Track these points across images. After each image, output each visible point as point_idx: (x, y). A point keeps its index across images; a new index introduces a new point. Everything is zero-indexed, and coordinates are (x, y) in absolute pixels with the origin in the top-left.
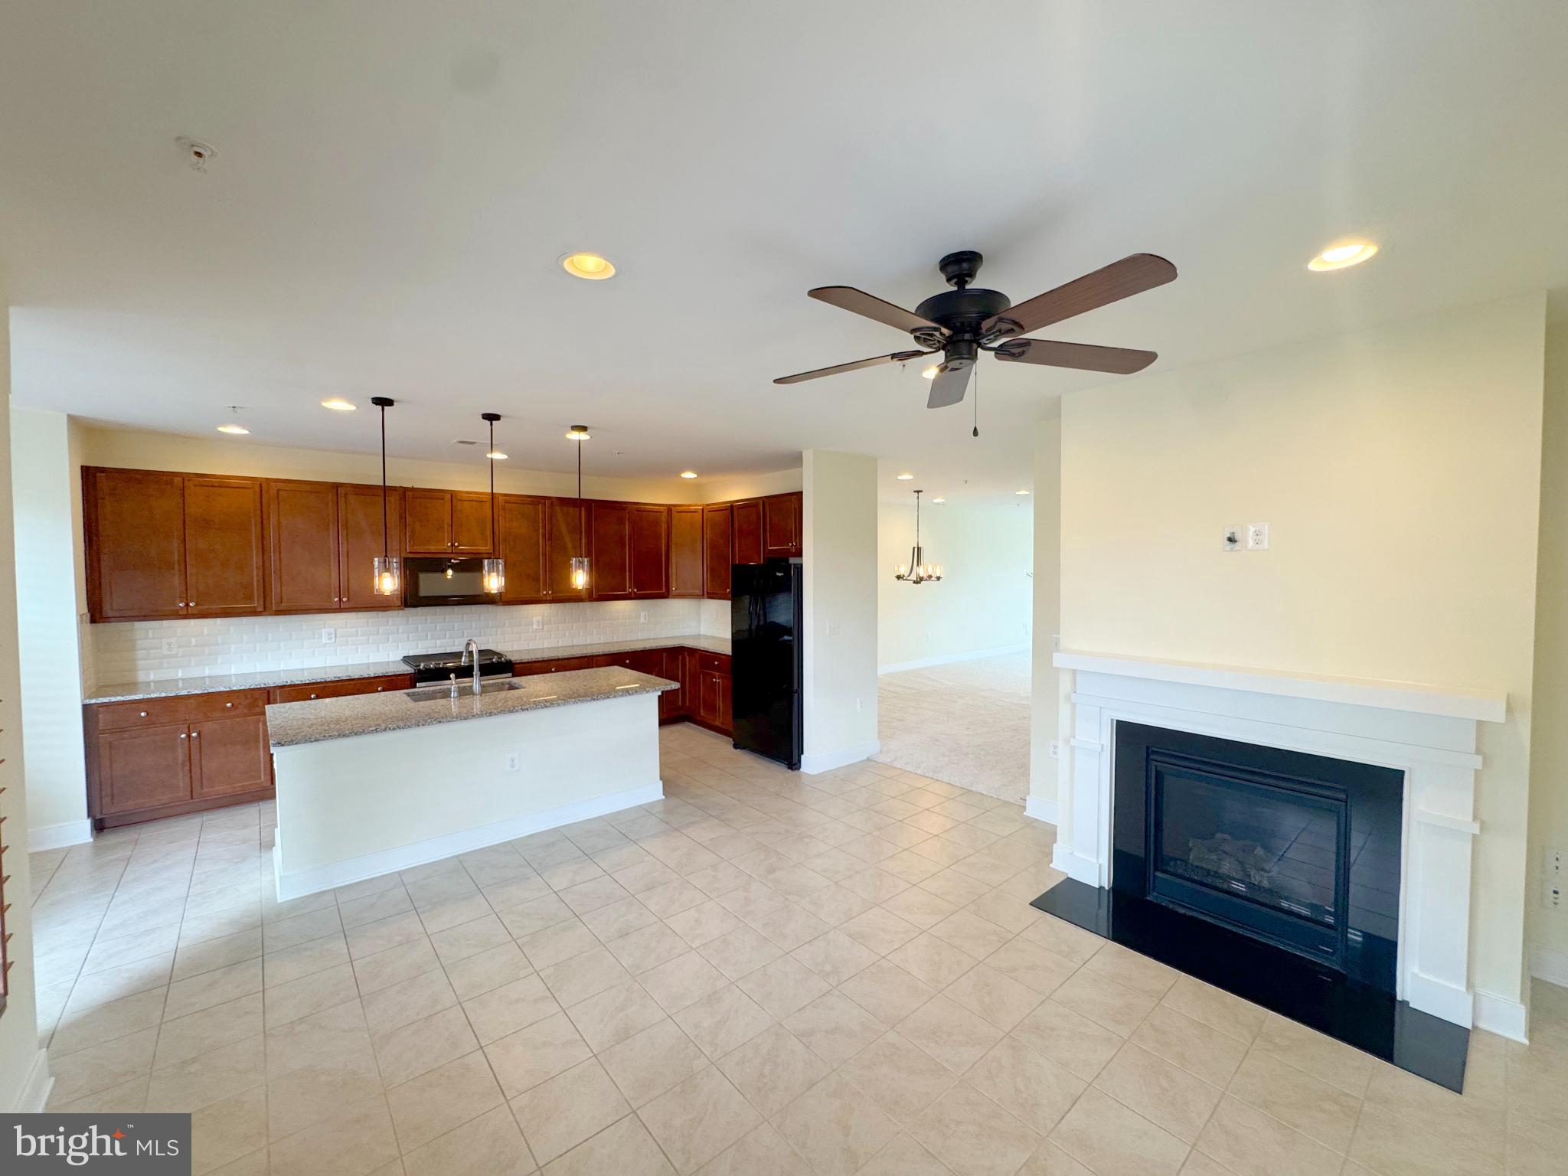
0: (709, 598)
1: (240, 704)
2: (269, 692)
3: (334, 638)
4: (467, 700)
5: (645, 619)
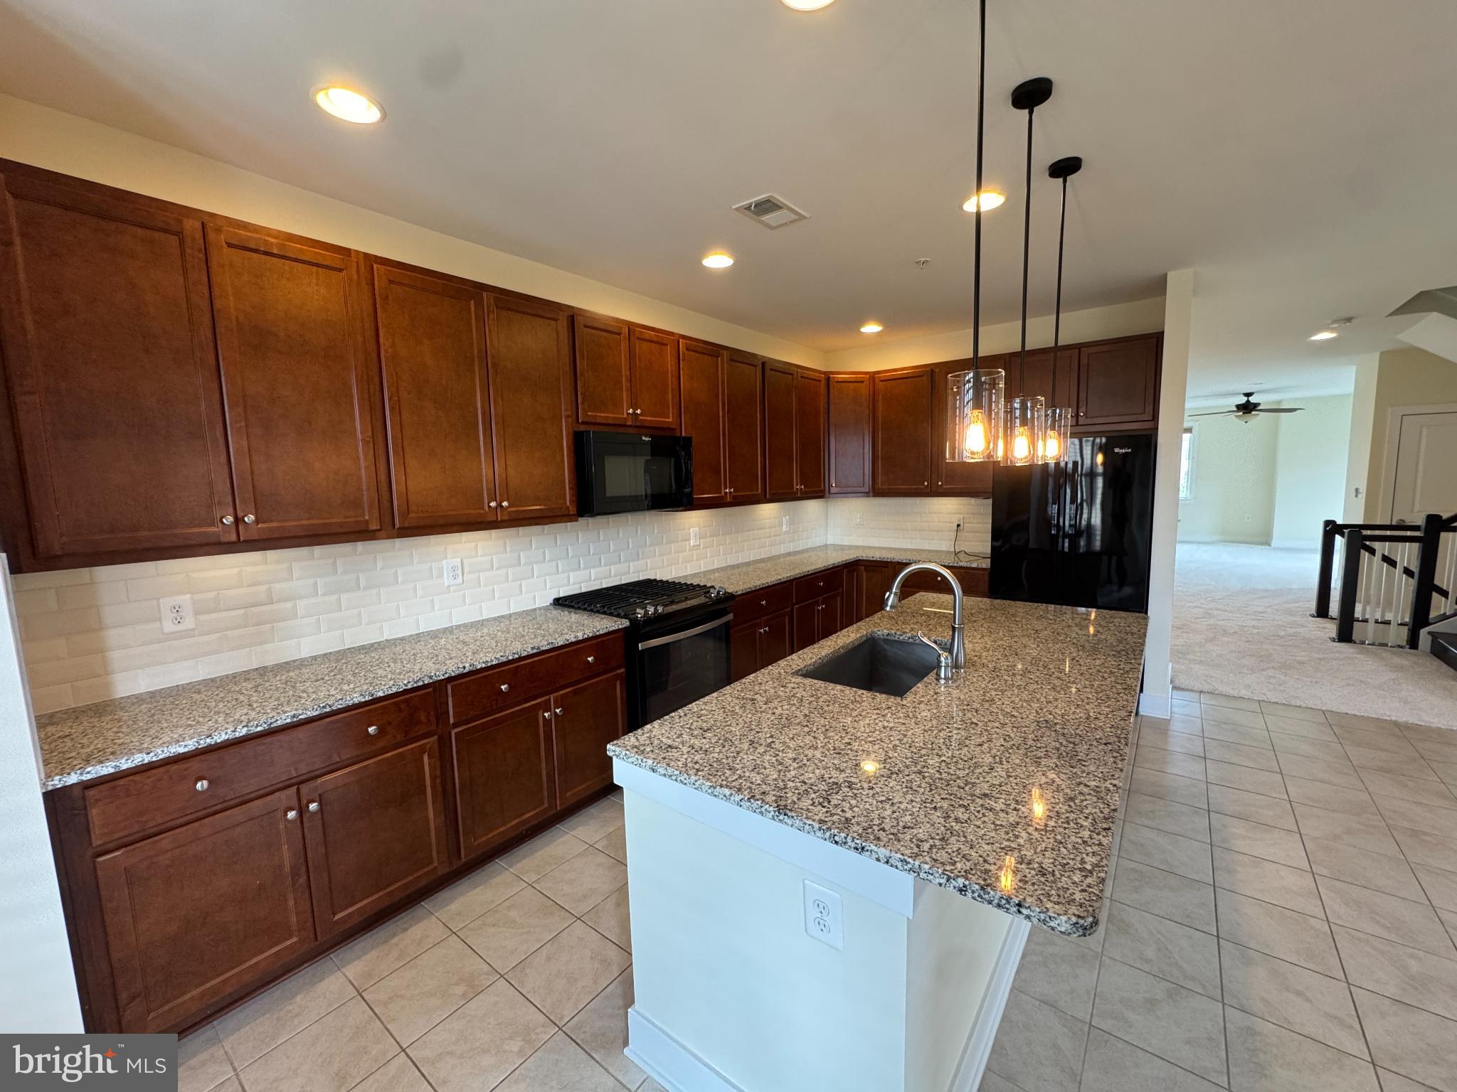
1: (390, 723)
3: (461, 577)
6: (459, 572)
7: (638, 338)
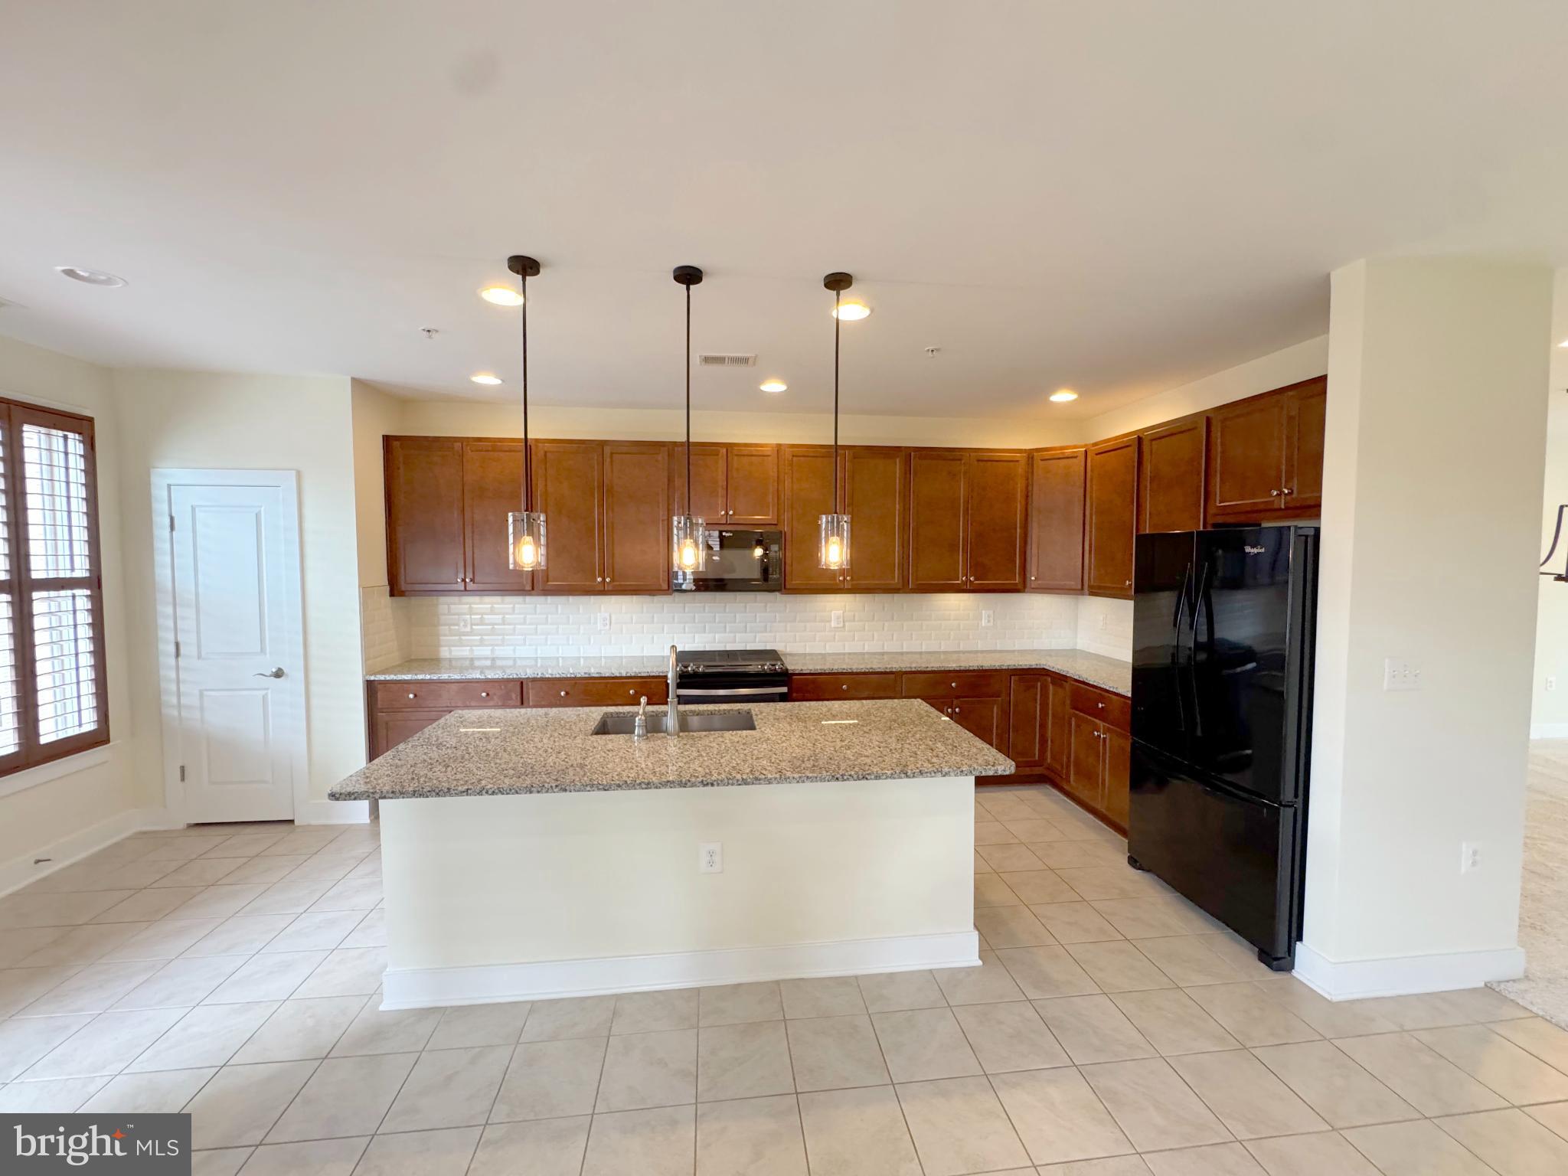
0: (1093, 594)
2: (522, 683)
3: (608, 625)
4: (657, 742)
5: (989, 621)
6: (608, 622)
7: (737, 455)
